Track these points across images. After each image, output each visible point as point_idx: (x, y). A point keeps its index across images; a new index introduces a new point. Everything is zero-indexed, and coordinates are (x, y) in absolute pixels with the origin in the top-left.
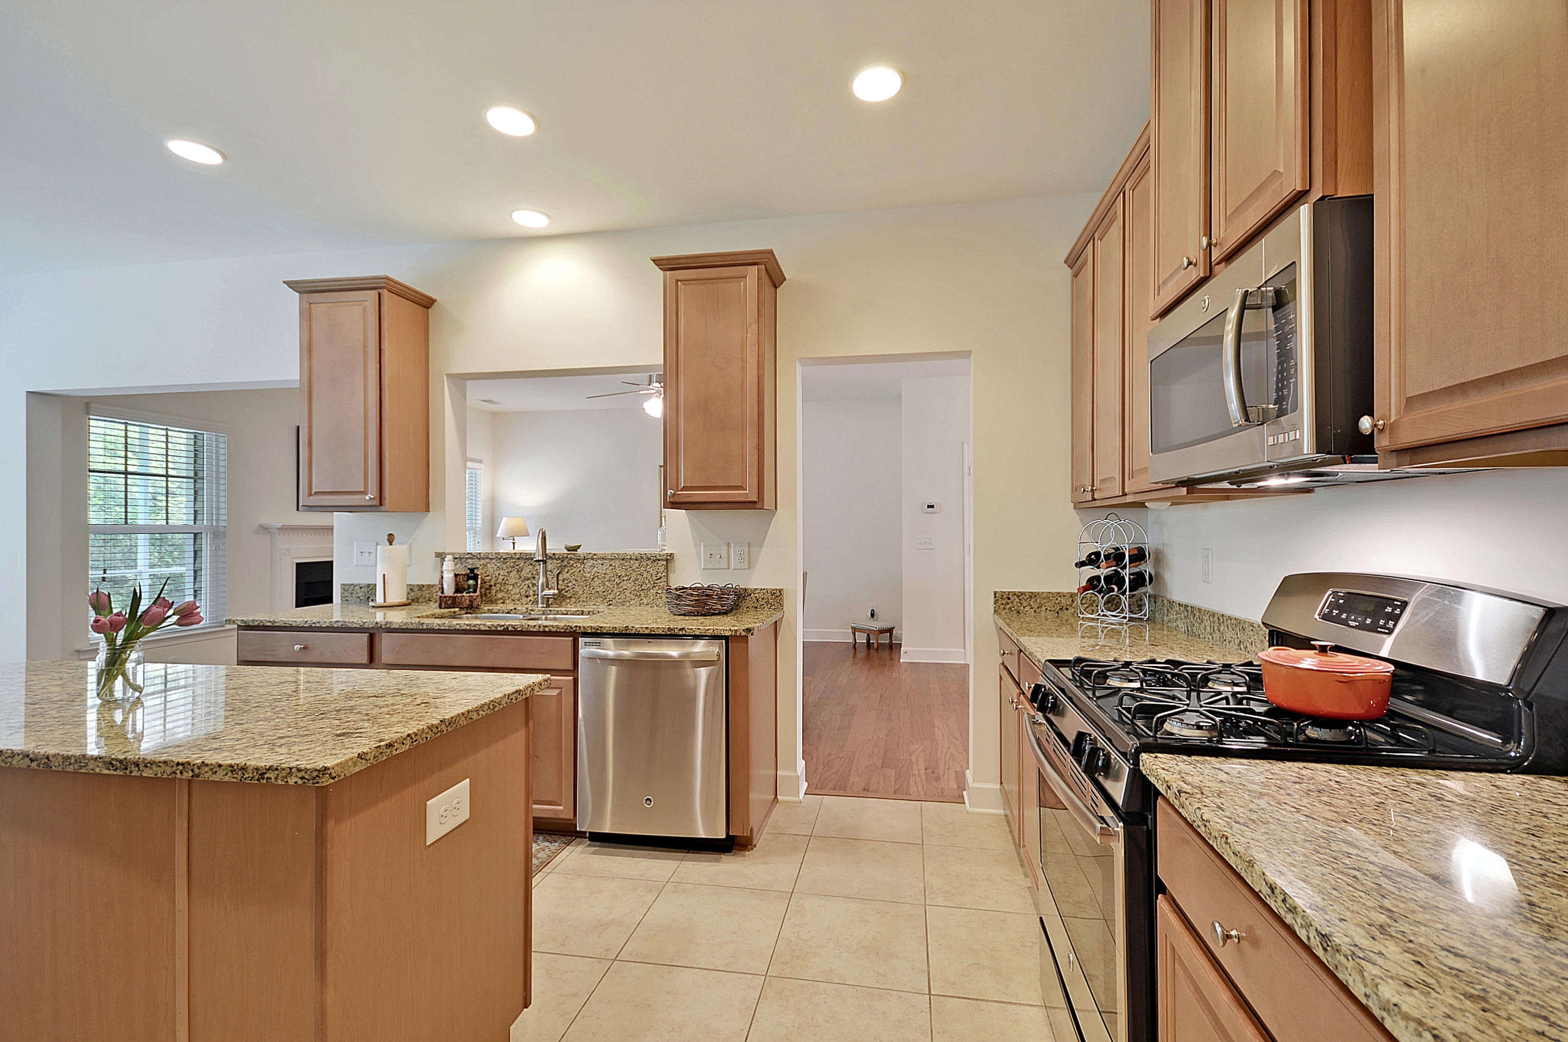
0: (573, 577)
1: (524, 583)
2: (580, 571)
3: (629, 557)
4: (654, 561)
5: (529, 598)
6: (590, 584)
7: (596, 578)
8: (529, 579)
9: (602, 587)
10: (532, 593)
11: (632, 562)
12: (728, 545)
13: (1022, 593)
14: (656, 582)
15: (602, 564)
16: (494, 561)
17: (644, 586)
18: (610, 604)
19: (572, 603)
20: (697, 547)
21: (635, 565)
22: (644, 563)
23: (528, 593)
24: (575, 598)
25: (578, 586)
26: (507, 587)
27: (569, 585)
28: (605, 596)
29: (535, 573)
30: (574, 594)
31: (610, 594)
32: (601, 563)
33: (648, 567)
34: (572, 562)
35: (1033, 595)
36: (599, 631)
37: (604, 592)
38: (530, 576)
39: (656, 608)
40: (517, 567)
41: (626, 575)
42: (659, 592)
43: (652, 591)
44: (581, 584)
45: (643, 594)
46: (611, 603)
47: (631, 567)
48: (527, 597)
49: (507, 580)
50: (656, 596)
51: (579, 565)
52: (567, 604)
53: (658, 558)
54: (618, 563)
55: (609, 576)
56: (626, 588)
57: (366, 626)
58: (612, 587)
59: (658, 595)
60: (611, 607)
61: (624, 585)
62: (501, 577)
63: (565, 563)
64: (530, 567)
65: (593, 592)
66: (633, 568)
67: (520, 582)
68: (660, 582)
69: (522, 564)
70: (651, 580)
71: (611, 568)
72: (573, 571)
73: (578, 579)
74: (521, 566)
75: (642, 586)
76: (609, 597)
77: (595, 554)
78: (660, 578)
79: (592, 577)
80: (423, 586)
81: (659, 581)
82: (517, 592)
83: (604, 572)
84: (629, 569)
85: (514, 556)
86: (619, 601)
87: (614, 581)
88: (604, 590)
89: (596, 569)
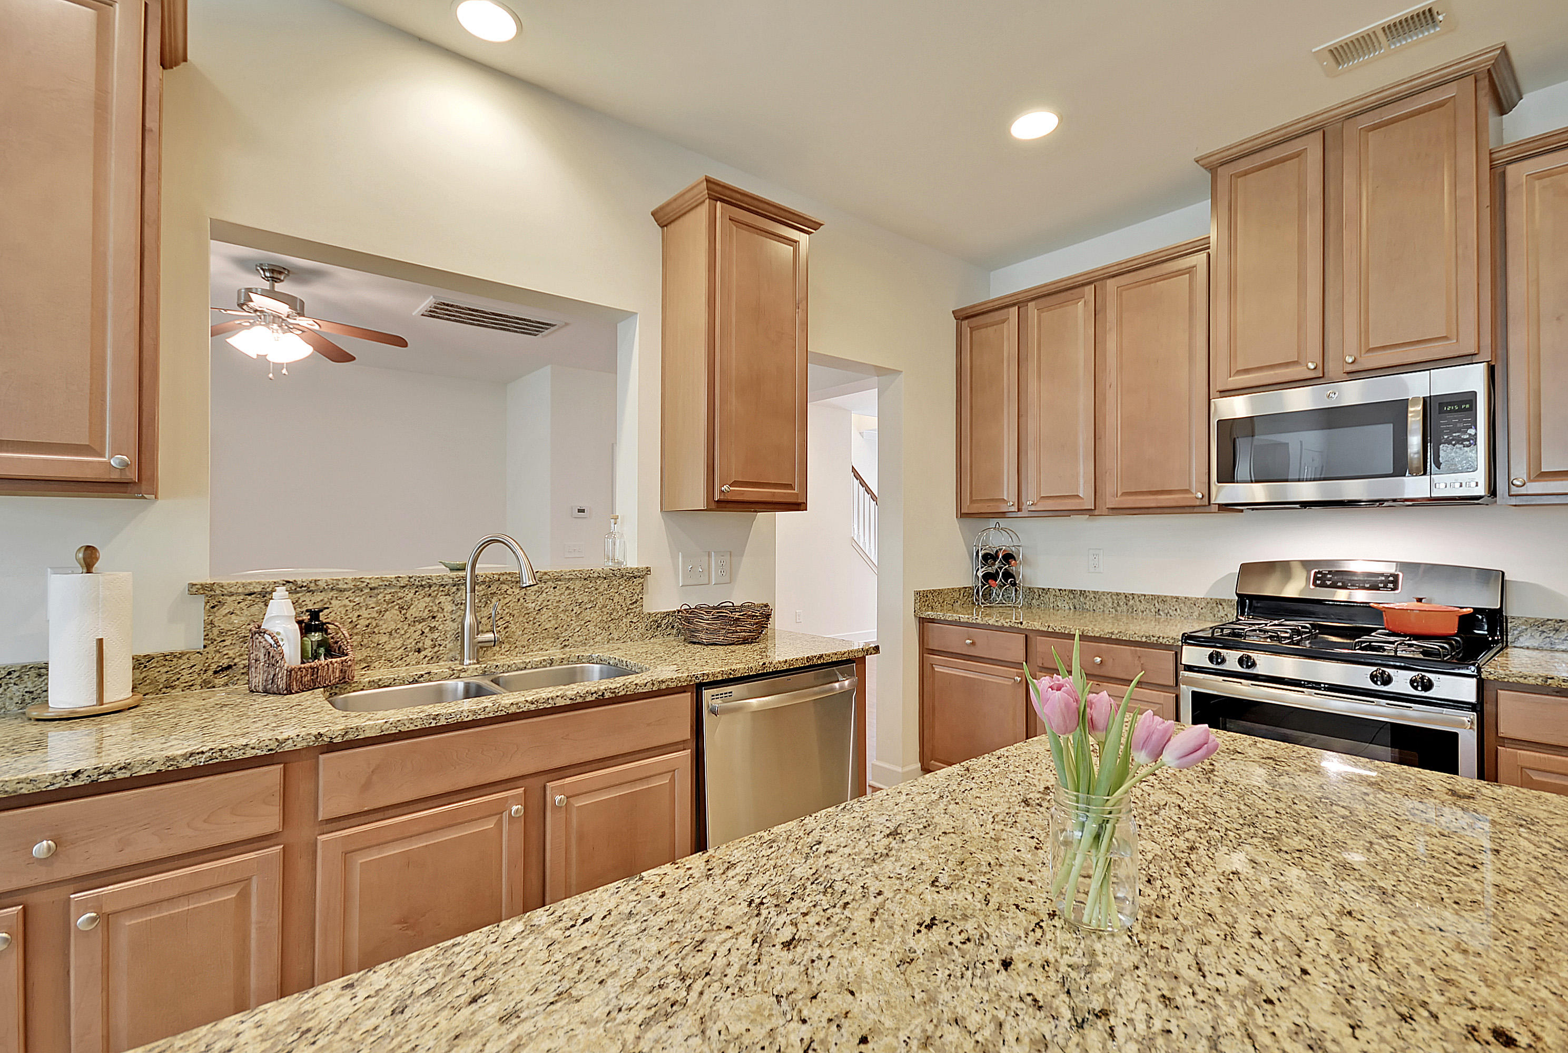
0: (507, 610)
1: (413, 629)
2: (519, 600)
3: (596, 575)
4: (629, 578)
5: (423, 653)
6: (535, 619)
7: (545, 610)
8: (424, 620)
9: (553, 622)
10: (428, 643)
11: (599, 582)
12: (709, 555)
13: (934, 591)
14: (630, 607)
15: (555, 588)
16: (347, 594)
17: (615, 615)
18: (565, 646)
19: (503, 650)
20: (674, 558)
21: (602, 586)
22: (615, 582)
23: (420, 645)
24: (509, 643)
25: (515, 624)
26: (376, 638)
27: (499, 623)
28: (557, 634)
29: (435, 609)
30: (507, 637)
31: (566, 630)
32: (553, 585)
33: (621, 587)
34: (505, 587)
35: (940, 592)
36: (731, 676)
37: (556, 628)
38: (426, 614)
39: (629, 643)
40: (399, 602)
41: (590, 601)
42: (634, 620)
43: (624, 620)
44: (520, 619)
45: (612, 626)
46: (567, 644)
47: (596, 589)
48: (419, 651)
49: (377, 626)
50: (630, 626)
51: (517, 591)
52: (494, 655)
53: (636, 574)
54: (578, 584)
55: (564, 604)
56: (589, 619)
57: (288, 746)
58: (569, 620)
59: (633, 625)
60: (567, 649)
61: (587, 615)
62: (363, 622)
63: (494, 588)
64: (427, 599)
65: (539, 630)
66: (601, 590)
67: (406, 627)
68: (636, 608)
69: (411, 595)
70: (624, 606)
71: (568, 592)
72: (507, 600)
73: (515, 612)
74: (408, 598)
75: (611, 614)
76: (563, 635)
77: (546, 573)
78: (636, 602)
79: (537, 609)
80: (150, 658)
81: (635, 605)
82: (399, 645)
83: (558, 599)
84: (594, 593)
85: (395, 582)
86: (578, 640)
87: (573, 610)
88: (556, 626)
89: (544, 595)
